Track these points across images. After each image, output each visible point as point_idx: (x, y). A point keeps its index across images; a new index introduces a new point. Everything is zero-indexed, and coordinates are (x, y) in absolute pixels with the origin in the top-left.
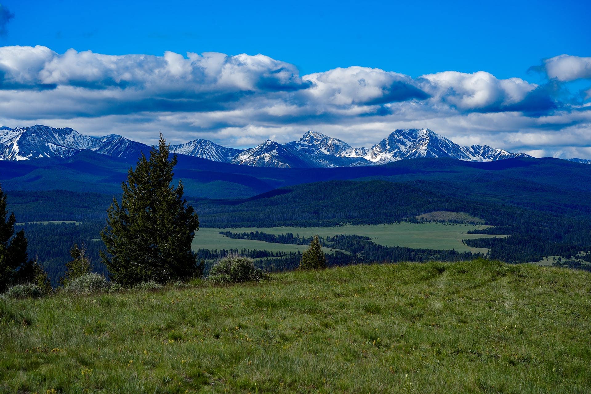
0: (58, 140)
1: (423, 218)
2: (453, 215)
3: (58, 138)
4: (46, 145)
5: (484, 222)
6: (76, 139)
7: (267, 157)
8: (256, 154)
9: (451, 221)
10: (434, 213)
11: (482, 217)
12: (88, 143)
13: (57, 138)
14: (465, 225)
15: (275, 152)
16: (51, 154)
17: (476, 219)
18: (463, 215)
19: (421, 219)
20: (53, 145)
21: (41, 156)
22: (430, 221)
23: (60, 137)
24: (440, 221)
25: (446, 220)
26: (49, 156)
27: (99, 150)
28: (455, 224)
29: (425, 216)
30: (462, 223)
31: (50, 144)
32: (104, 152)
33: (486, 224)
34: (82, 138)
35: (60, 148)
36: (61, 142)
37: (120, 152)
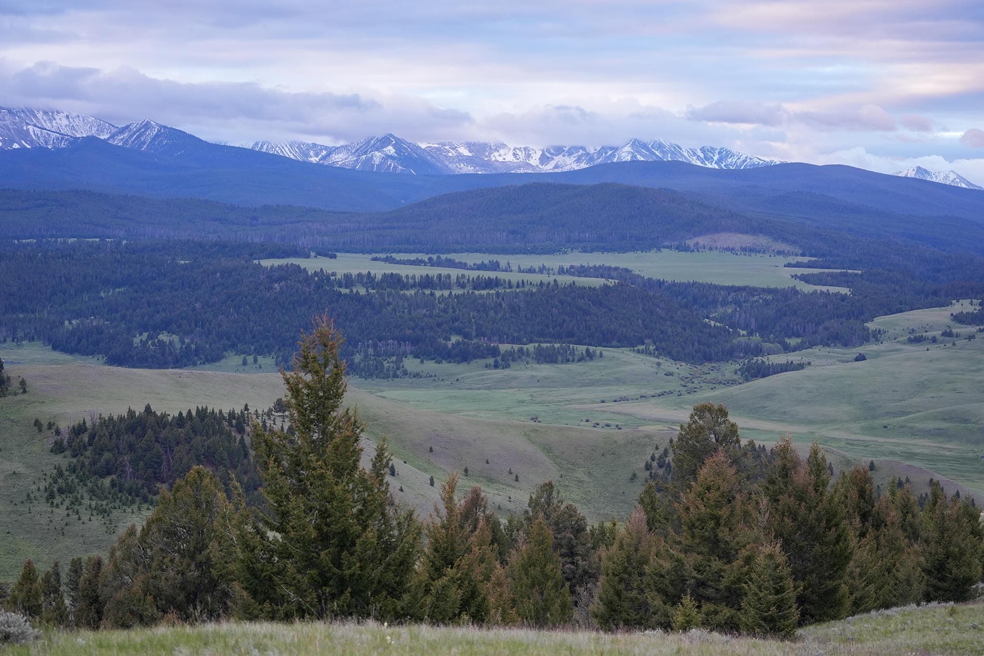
0: (43, 122)
1: (697, 243)
2: (748, 240)
3: (43, 118)
4: (25, 128)
5: (800, 252)
6: (71, 120)
7: (377, 156)
8: (359, 151)
9: (744, 250)
10: (716, 236)
11: (794, 243)
12: (91, 128)
13: (40, 118)
14: (770, 256)
15: (390, 150)
16: (31, 142)
17: (785, 247)
18: (763, 240)
19: (694, 246)
20: (36, 129)
21: (16, 146)
22: (711, 249)
23: (45, 117)
24: (728, 249)
25: (737, 247)
26: (28, 147)
27: (109, 139)
28: (753, 255)
29: (702, 240)
30: (764, 252)
31: (31, 128)
32: (118, 142)
33: (803, 255)
34: (81, 119)
35: (47, 134)
36: (48, 125)
37: (144, 143)
